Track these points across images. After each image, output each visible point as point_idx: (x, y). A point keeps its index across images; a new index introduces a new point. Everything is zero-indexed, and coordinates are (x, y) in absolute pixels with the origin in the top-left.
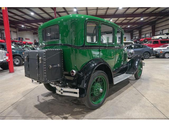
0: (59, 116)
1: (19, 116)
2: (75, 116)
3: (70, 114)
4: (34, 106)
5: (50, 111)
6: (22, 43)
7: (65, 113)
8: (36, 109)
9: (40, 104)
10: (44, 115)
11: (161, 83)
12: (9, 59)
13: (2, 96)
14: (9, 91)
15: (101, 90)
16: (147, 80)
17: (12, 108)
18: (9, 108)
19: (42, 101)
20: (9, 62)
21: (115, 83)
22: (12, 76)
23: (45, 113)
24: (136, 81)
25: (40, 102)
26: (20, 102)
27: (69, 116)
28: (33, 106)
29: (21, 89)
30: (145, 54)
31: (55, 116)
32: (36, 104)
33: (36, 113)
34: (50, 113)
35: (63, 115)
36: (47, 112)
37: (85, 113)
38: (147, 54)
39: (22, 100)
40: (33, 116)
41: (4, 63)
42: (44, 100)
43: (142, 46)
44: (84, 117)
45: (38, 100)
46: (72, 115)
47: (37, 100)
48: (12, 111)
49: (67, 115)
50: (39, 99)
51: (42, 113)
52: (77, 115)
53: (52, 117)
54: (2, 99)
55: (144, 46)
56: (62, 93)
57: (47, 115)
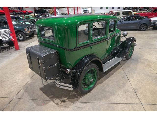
0: (59, 99)
1: (30, 98)
2: (71, 100)
3: (67, 98)
4: (40, 89)
5: (52, 95)
6: (22, 12)
7: (63, 97)
8: (41, 92)
9: (44, 87)
10: (48, 97)
11: (148, 65)
12: (13, 39)
13: (14, 78)
14: (18, 72)
15: (92, 80)
16: (137, 60)
17: (24, 91)
18: (21, 90)
19: (45, 84)
20: (14, 41)
21: (104, 71)
22: (18, 54)
23: (48, 96)
25: (44, 85)
26: (29, 84)
27: (66, 100)
28: (39, 89)
29: (27, 70)
30: (142, 26)
31: (56, 100)
32: (41, 87)
33: (41, 95)
35: (62, 98)
36: (50, 96)
37: (79, 96)
38: (144, 26)
39: (30, 83)
40: (39, 99)
41: (10, 42)
42: (47, 83)
43: (140, 18)
44: (77, 101)
45: (42, 83)
46: (69, 99)
47: (41, 83)
48: (24, 94)
49: (65, 99)
50: (43, 81)
51: (46, 96)
52: (72, 99)
53: (54, 100)
54: (15, 81)
55: (142, 17)
56: (59, 86)
57: (50, 98)
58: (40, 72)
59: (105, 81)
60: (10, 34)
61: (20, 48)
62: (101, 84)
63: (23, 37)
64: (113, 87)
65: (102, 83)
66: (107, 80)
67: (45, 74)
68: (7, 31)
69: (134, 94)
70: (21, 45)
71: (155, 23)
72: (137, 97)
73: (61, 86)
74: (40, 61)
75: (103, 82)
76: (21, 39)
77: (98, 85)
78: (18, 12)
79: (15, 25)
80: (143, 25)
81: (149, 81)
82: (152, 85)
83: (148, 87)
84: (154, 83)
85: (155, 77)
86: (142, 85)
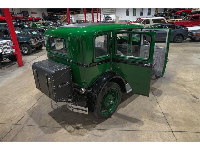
0: (72, 126)
1: (36, 125)
2: (86, 126)
3: (82, 124)
4: (49, 113)
5: (63, 120)
7: (77, 123)
8: (50, 117)
9: (54, 111)
10: (58, 124)
11: (182, 85)
12: (16, 52)
13: (17, 100)
14: (22, 93)
15: (112, 102)
16: (169, 79)
17: (28, 115)
18: (26, 115)
19: (56, 107)
20: (17, 54)
21: (128, 92)
22: (22, 71)
23: (58, 122)
24: (156, 81)
25: (54, 109)
26: (35, 108)
27: (81, 126)
28: (47, 113)
29: (33, 91)
31: (68, 126)
32: (50, 111)
33: (50, 121)
34: (64, 122)
35: (75, 124)
36: (61, 121)
37: (96, 122)
38: (180, 37)
39: (36, 106)
40: (48, 126)
41: (11, 56)
42: (58, 107)
43: (175, 27)
44: (94, 128)
45: (52, 106)
46: (84, 125)
47: (50, 106)
48: (28, 119)
49: (79, 125)
50: (53, 105)
51: (56, 122)
52: (88, 125)
53: (66, 126)
54: (17, 104)
55: (177, 26)
56: (72, 110)
57: (61, 124)
58: (49, 92)
59: (129, 105)
60: (12, 46)
61: (24, 63)
62: (124, 108)
63: (28, 50)
64: (138, 111)
65: (126, 107)
66: (132, 102)
67: (55, 94)
68: (9, 42)
69: (164, 120)
70: (26, 60)
71: (193, 33)
72: (167, 124)
73: (74, 108)
74: (49, 79)
75: (126, 105)
76: (25, 52)
77: (120, 109)
78: (22, 18)
79: (19, 35)
80: (178, 36)
81: (183, 104)
82: (186, 109)
83: (181, 111)
84: (188, 107)
85: (190, 99)
86: (173, 109)
